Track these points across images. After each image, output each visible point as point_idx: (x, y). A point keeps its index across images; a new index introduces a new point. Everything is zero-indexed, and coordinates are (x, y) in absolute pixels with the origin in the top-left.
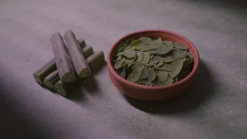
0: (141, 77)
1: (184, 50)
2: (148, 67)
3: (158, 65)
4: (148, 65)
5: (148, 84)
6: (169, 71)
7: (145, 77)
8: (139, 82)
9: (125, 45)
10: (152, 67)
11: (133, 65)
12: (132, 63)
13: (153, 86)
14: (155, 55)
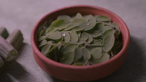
0: (75, 58)
1: (108, 22)
2: (80, 46)
3: (89, 42)
4: (79, 44)
5: (85, 64)
6: (102, 46)
7: (80, 57)
8: (74, 64)
9: (44, 28)
10: (83, 45)
11: (62, 47)
12: (61, 44)
13: (90, 64)
14: (82, 32)
